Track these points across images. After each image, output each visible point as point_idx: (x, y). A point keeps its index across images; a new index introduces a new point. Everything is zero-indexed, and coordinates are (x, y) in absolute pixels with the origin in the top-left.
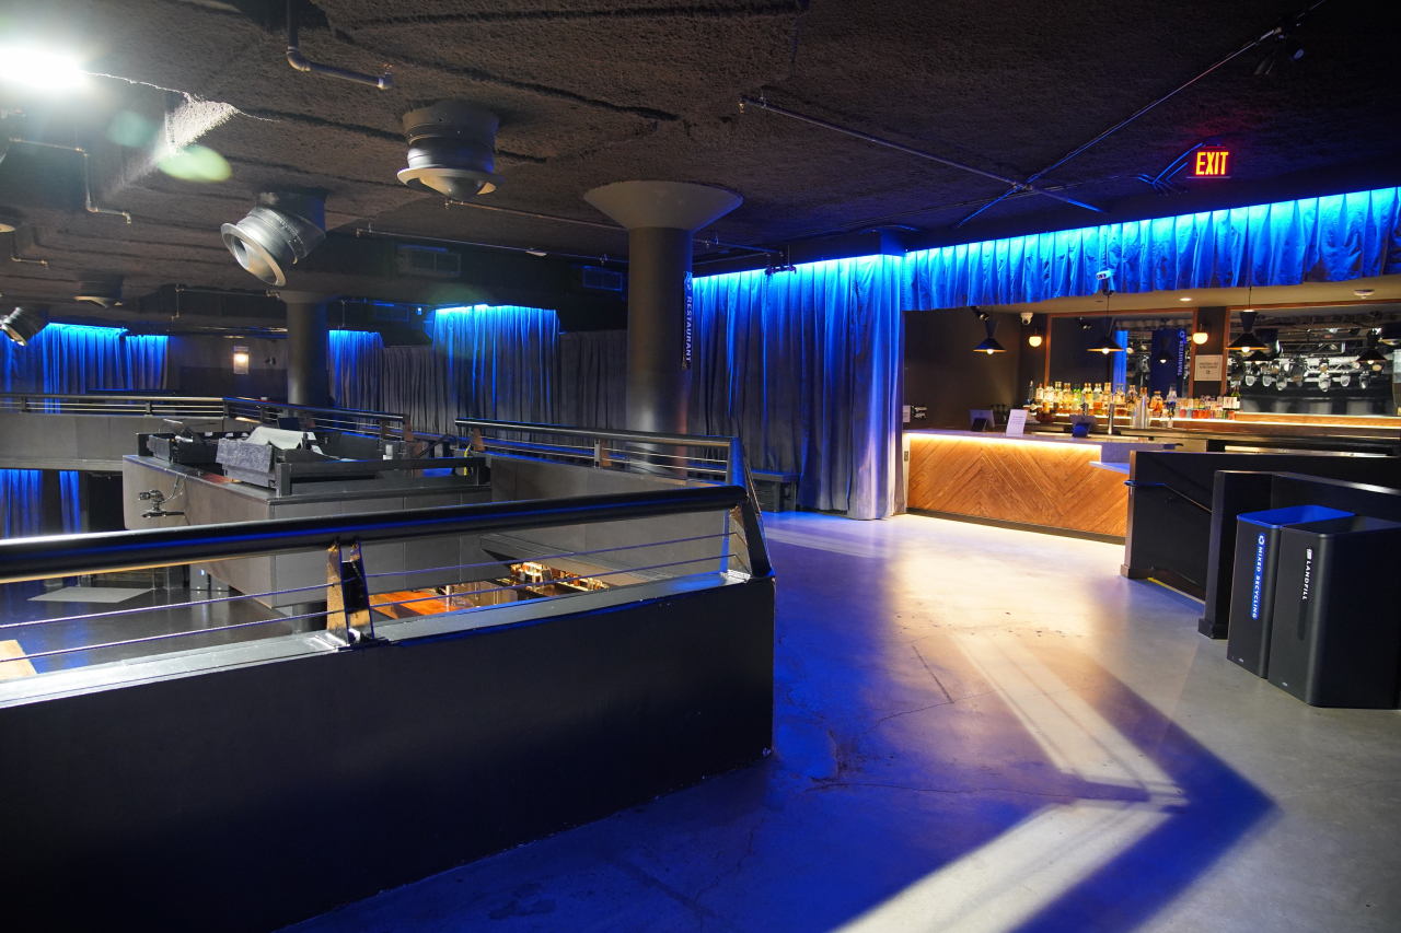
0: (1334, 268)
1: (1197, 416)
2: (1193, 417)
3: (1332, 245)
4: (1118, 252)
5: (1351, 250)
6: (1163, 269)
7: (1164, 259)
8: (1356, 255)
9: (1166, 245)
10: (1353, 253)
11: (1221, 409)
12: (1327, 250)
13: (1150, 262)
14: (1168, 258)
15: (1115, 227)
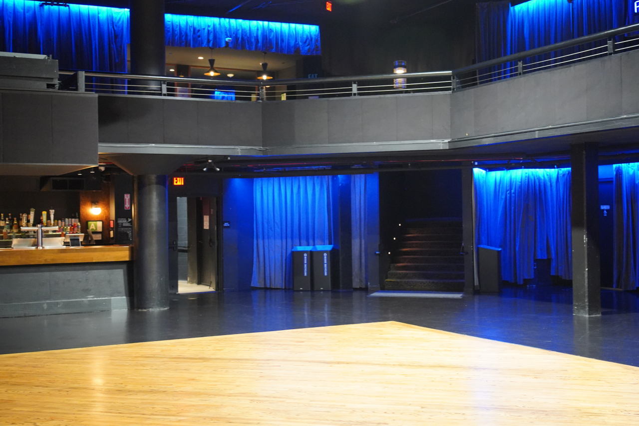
3: (301, 42)
4: (230, 31)
5: (307, 44)
8: (308, 47)
10: (308, 46)
12: (300, 44)
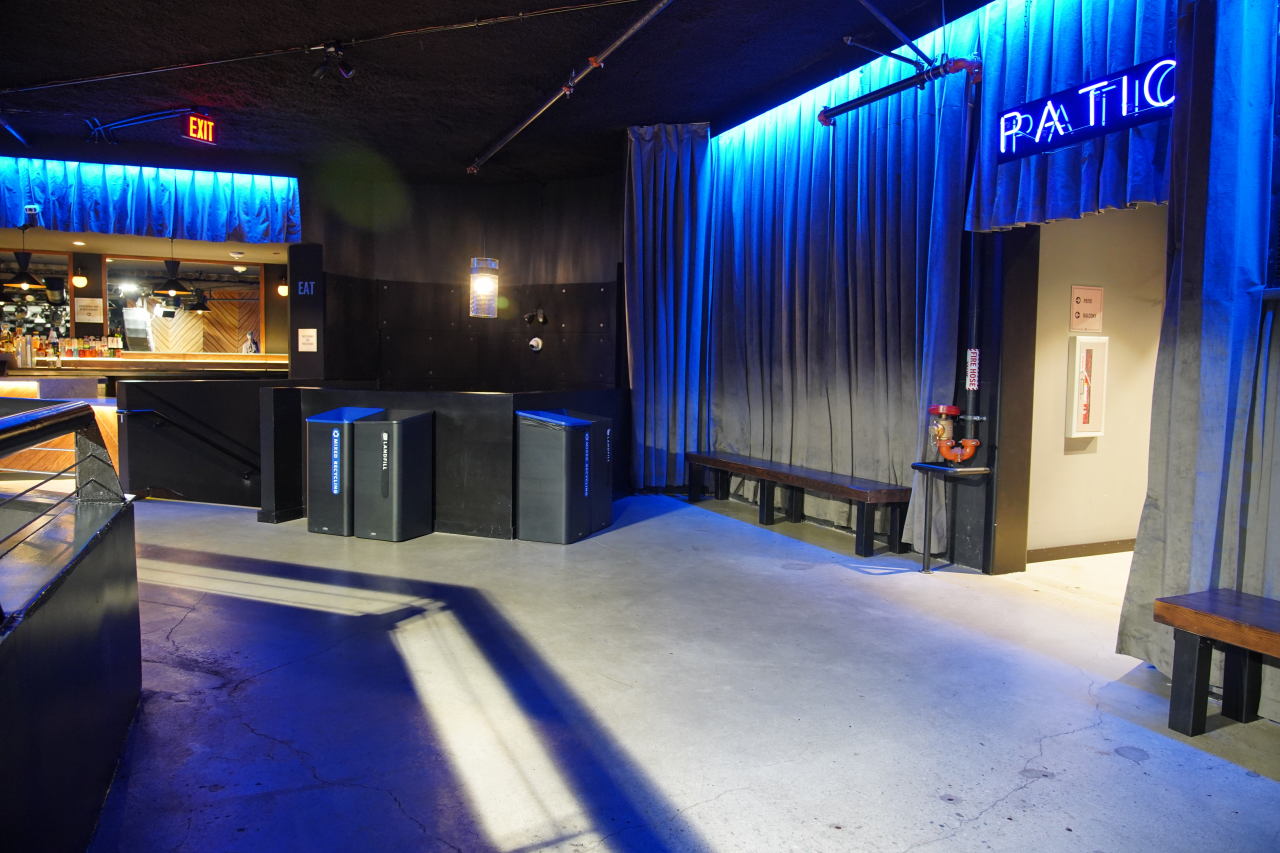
0: (249, 232)
1: (84, 356)
2: (80, 356)
3: (247, 214)
4: (43, 188)
5: (261, 220)
6: (96, 212)
7: (97, 203)
8: (265, 225)
9: (98, 190)
10: (264, 222)
11: (106, 348)
12: (244, 217)
13: (81, 204)
14: (100, 201)
15: (37, 163)
